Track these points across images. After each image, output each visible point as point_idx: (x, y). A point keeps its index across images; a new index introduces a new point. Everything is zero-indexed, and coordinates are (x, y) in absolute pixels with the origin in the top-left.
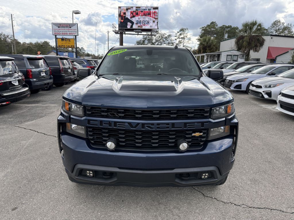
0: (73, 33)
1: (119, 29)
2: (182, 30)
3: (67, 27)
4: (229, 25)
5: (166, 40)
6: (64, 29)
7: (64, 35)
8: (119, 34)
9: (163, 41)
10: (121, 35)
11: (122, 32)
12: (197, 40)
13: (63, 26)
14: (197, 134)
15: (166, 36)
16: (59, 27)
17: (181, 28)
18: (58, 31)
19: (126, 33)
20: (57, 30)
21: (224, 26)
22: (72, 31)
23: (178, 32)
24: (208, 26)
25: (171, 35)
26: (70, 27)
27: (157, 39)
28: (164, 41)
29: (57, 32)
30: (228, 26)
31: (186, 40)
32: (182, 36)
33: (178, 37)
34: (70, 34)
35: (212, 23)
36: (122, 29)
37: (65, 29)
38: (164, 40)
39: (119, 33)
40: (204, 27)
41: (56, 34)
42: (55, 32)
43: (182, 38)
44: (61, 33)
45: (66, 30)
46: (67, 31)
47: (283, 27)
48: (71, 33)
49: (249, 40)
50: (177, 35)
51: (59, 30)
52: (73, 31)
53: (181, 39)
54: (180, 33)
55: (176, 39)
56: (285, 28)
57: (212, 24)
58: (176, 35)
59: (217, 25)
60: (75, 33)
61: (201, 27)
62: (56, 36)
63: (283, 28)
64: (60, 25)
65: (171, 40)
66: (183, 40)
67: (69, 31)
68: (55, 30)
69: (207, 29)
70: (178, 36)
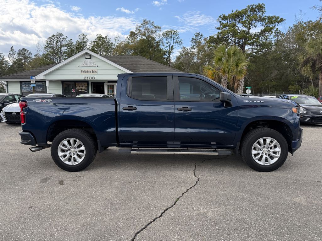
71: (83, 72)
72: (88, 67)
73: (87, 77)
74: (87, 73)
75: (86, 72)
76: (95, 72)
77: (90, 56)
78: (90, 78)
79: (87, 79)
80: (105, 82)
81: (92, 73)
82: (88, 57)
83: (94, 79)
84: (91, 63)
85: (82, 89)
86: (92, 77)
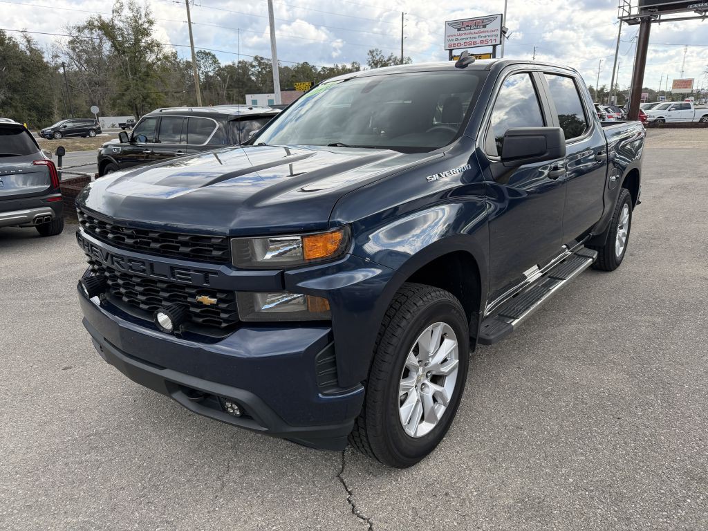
0: (489, 38)
1: (641, 10)
3: (477, 25)
6: (471, 33)
7: (468, 46)
8: (638, 23)
10: (645, 24)
11: (649, 18)
13: (467, 26)
14: (207, 300)
16: (459, 30)
18: (457, 39)
19: (663, 17)
20: (454, 38)
22: (487, 34)
26: (484, 26)
29: (455, 42)
34: (482, 42)
36: (650, 8)
37: (472, 31)
39: (639, 20)
41: (453, 48)
42: (450, 42)
44: (462, 42)
45: (473, 34)
46: (476, 35)
48: (484, 39)
51: (459, 38)
52: (489, 34)
60: (494, 38)
62: (451, 51)
64: (461, 25)
67: (481, 34)
68: (451, 38)
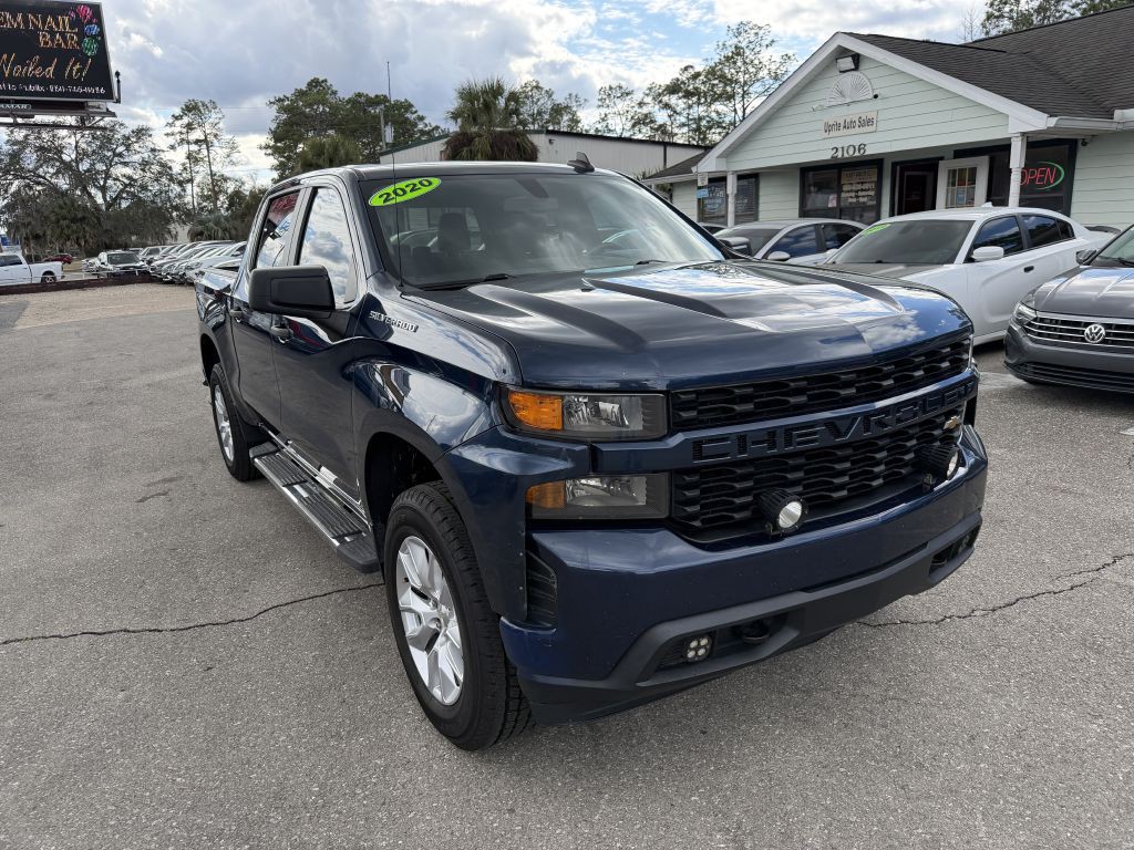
2: (191, 108)
4: (380, 94)
5: (128, 149)
9: (115, 155)
12: (264, 151)
15: (127, 132)
17: (184, 100)
21: (359, 95)
23: (177, 118)
24: (300, 94)
25: (148, 129)
27: (84, 146)
28: (120, 155)
30: (377, 96)
31: (219, 150)
32: (197, 134)
33: (178, 137)
35: (315, 83)
38: (117, 151)
40: (283, 100)
43: (197, 142)
47: (549, 105)
49: (491, 147)
50: (177, 129)
53: (194, 148)
54: (186, 120)
55: (172, 147)
56: (558, 111)
57: (316, 87)
58: (169, 130)
59: (335, 93)
61: (272, 100)
63: (552, 109)
65: (153, 150)
66: (205, 152)
69: (298, 107)
70: (181, 133)
71: (829, 128)
72: (848, 104)
73: (839, 146)
74: (843, 132)
75: (838, 126)
76: (869, 122)
77: (857, 58)
78: (851, 152)
79: (839, 155)
80: (942, 158)
81: (857, 130)
82: (847, 63)
83: (862, 151)
84: (857, 87)
85: (860, 194)
86: (857, 145)
